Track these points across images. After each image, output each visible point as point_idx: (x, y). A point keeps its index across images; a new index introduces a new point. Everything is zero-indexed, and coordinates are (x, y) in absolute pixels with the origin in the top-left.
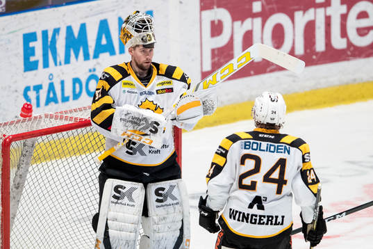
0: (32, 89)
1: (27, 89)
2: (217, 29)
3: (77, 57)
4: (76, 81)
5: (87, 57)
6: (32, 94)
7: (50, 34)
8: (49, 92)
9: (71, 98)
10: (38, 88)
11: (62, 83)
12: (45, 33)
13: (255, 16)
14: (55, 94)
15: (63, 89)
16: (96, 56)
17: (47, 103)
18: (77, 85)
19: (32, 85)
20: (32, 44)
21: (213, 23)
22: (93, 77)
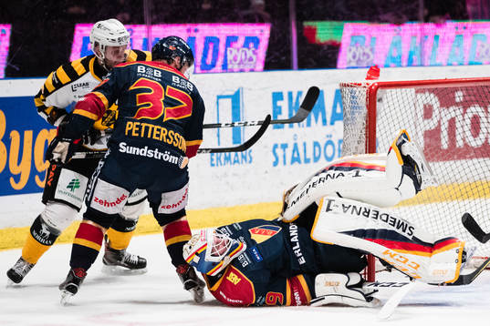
0: (279, 146)
1: (276, 146)
2: (428, 112)
3: (316, 120)
4: (316, 144)
5: (324, 122)
6: (279, 152)
7: (295, 96)
8: (294, 151)
9: (312, 160)
10: (284, 146)
11: (305, 144)
12: (290, 94)
13: (457, 104)
14: (298, 155)
15: (305, 151)
16: (332, 123)
17: (292, 162)
18: (317, 149)
19: (280, 142)
20: (279, 103)
21: (425, 106)
22: (330, 143)
